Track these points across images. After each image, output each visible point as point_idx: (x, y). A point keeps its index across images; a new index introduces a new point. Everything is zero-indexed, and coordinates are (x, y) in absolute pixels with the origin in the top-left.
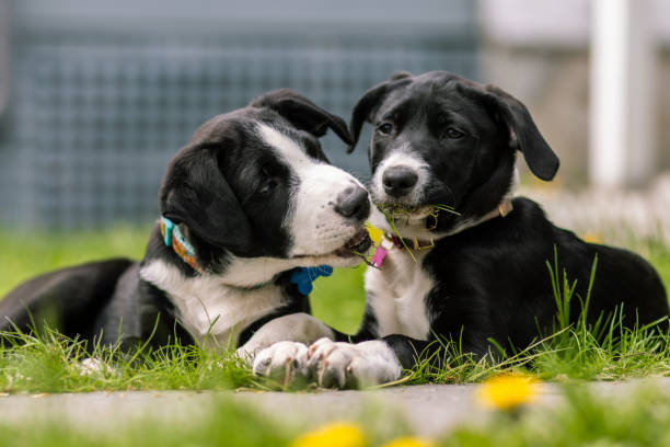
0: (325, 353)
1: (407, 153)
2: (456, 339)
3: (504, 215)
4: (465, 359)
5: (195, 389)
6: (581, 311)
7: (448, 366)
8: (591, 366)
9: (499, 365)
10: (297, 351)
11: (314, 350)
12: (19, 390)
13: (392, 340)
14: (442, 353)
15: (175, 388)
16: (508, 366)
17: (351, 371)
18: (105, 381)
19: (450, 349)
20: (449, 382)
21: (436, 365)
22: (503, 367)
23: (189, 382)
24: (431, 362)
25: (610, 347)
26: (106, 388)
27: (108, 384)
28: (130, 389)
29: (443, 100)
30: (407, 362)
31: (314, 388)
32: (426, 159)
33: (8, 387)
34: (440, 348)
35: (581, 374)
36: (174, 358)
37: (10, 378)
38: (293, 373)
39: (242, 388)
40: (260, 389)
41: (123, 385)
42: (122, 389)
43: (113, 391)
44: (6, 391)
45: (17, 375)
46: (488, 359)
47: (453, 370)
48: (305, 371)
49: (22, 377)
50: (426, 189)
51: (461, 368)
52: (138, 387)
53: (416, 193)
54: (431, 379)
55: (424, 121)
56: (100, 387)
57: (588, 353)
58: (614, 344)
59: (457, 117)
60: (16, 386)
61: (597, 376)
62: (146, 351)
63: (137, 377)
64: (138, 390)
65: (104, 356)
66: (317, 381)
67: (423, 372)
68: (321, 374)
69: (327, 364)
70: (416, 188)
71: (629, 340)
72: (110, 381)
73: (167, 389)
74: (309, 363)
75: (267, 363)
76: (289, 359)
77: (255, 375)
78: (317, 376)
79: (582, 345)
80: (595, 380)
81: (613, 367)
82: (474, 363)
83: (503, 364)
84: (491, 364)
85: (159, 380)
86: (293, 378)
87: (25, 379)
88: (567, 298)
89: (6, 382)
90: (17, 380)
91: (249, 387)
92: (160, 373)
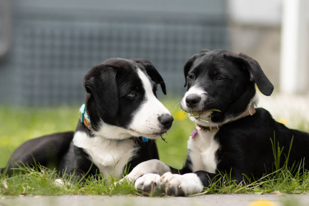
0: (169, 179)
1: (197, 87)
2: (228, 173)
3: (251, 115)
4: (232, 183)
5: (108, 194)
6: (285, 160)
7: (225, 186)
8: (290, 187)
9: (248, 186)
10: (156, 178)
11: (164, 178)
12: (29, 194)
13: (199, 173)
14: (222, 180)
15: (99, 194)
16: (252, 186)
17: (180, 188)
18: (68, 190)
19: (225, 178)
20: (225, 193)
21: (219, 185)
22: (250, 187)
23: (106, 191)
24: (217, 184)
25: (298, 178)
26: (68, 193)
27: (69, 192)
28: (79, 194)
29: (217, 63)
30: (205, 184)
31: (163, 195)
32: (206, 90)
33: (24, 192)
34: (221, 177)
35: (285, 190)
36: (99, 180)
37: (24, 188)
38: (155, 188)
39: (130, 195)
40: (139, 195)
41: (76, 192)
42: (75, 194)
43: (72, 195)
44: (22, 194)
45: (28, 187)
46: (243, 183)
47: (227, 187)
48: (160, 187)
49: (30, 188)
50: (205, 103)
51: (230, 187)
52: (83, 193)
53: (201, 105)
54: (217, 192)
55: (207, 73)
56: (65, 193)
57: (289, 181)
58: (300, 176)
59: (222, 70)
60: (27, 192)
61: (292, 192)
62: (86, 177)
63: (83, 189)
64: (83, 195)
65: (67, 179)
66: (165, 192)
67: (213, 188)
68: (167, 189)
69: (169, 185)
70: (200, 103)
71: (307, 174)
72: (70, 190)
73: (96, 194)
74: (161, 183)
75: (142, 184)
76: (152, 182)
77: (136, 189)
78: (165, 190)
79: (285, 176)
80: (291, 193)
81: (300, 187)
82: (236, 185)
83: (249, 185)
84: (244, 185)
85: (93, 190)
86: (155, 191)
87: (31, 189)
88: (279, 155)
89: (22, 190)
90: (27, 189)
91: (133, 194)
92: (93, 187)
